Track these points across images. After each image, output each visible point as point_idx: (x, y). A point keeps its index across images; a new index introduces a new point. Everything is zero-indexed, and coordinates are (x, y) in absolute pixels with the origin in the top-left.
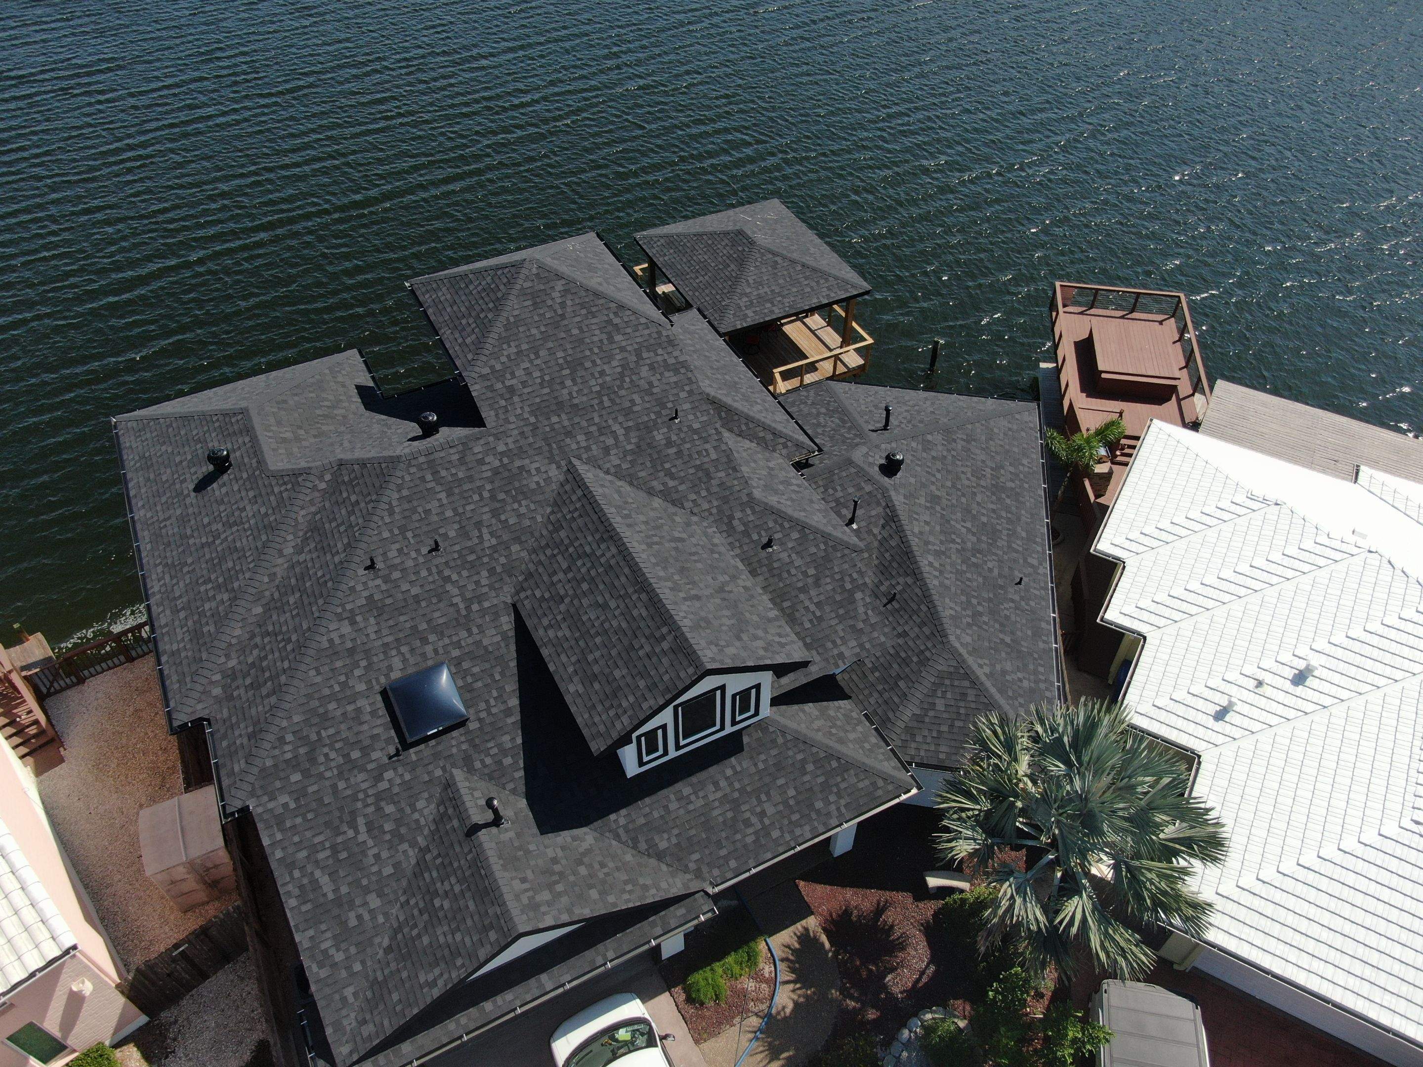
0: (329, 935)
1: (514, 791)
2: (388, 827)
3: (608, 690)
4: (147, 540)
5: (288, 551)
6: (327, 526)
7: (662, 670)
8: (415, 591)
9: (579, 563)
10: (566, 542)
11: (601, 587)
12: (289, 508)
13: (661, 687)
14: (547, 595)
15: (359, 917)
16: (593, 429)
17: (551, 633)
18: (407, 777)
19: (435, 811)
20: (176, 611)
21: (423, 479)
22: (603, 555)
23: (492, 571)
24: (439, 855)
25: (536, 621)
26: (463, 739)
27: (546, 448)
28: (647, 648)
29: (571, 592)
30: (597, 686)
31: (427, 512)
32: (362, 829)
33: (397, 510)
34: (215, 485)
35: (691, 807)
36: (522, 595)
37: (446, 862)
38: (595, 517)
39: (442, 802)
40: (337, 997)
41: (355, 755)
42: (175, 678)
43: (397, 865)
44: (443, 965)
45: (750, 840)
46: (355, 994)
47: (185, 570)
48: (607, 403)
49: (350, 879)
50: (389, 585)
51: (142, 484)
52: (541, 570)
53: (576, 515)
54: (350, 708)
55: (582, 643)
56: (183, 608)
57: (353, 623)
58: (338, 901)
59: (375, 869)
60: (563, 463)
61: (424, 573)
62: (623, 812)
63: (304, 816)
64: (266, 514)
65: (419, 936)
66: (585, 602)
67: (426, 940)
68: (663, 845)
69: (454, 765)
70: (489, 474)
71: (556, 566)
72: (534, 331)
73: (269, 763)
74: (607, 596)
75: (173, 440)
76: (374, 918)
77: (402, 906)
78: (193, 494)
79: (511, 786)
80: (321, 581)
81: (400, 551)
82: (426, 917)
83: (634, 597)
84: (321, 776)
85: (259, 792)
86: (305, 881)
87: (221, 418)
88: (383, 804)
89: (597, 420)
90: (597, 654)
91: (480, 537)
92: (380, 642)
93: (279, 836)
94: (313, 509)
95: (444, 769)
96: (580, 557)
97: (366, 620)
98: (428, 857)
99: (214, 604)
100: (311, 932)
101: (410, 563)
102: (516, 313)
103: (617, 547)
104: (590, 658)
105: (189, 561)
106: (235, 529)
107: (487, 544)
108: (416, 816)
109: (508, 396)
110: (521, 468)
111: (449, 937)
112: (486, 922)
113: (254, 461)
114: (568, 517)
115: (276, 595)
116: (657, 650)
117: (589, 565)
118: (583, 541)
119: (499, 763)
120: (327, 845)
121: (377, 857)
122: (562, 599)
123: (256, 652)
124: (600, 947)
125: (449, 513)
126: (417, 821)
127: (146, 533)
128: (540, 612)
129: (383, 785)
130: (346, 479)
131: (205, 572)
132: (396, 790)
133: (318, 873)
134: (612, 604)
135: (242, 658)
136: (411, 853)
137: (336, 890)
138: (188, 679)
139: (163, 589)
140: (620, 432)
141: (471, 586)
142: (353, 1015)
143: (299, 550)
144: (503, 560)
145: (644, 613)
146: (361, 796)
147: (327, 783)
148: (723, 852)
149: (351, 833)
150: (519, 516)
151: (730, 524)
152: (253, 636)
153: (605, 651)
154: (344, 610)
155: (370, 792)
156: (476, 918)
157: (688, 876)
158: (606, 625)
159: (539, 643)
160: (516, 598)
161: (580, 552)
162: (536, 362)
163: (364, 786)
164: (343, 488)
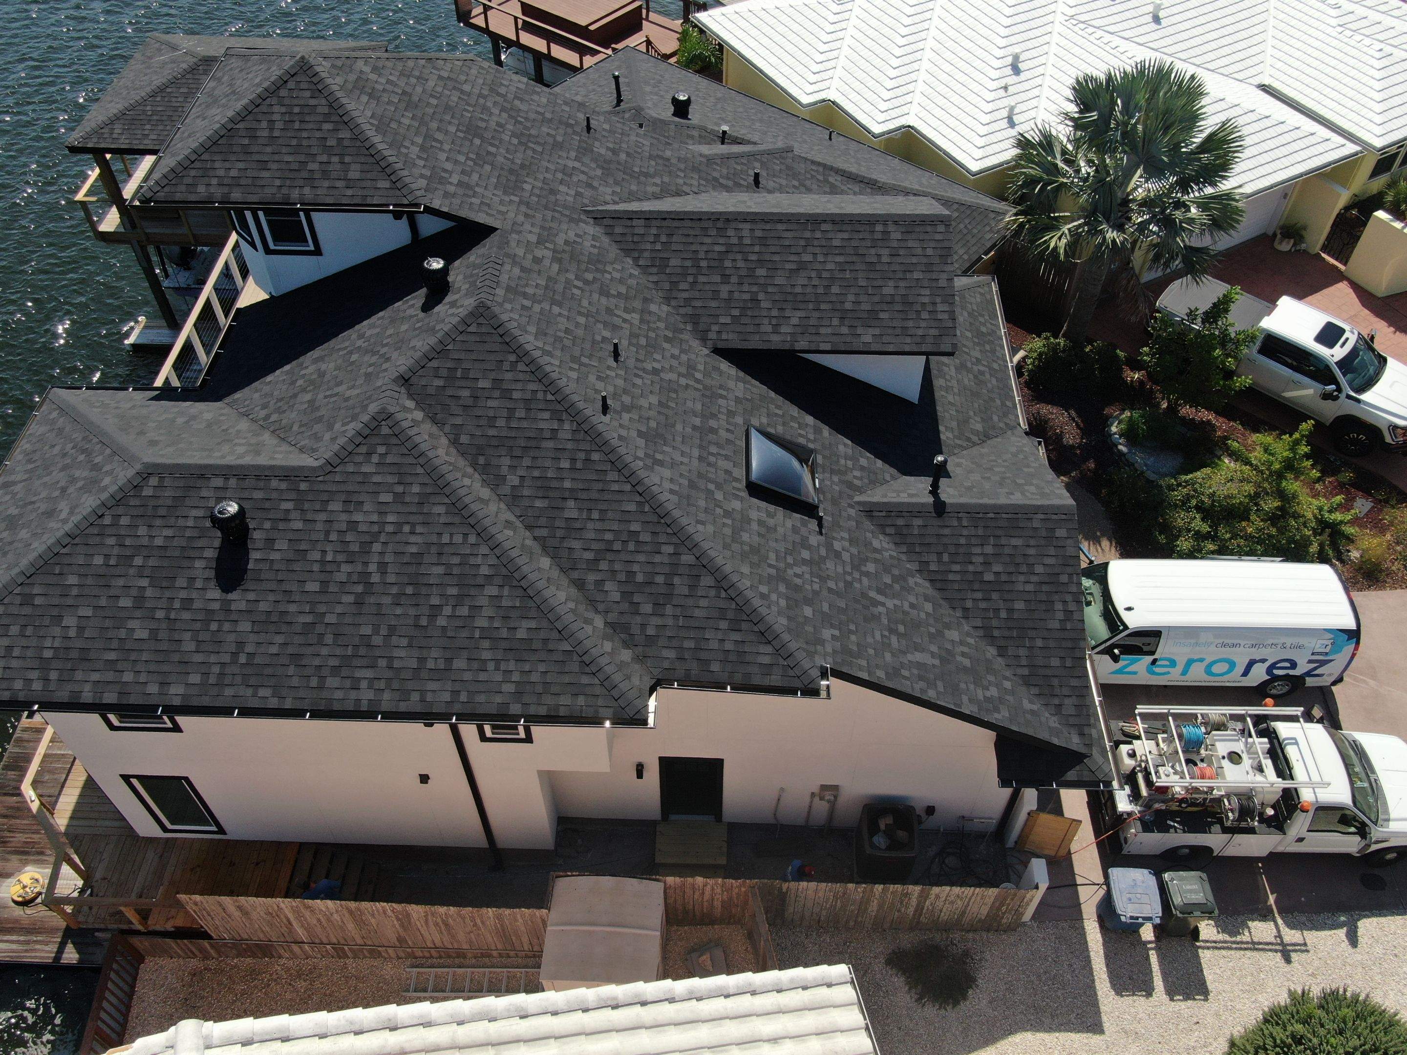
0: (971, 687)
1: (893, 478)
2: (888, 580)
3: (898, 307)
4: (249, 692)
5: (485, 493)
6: (492, 432)
7: (919, 251)
8: (654, 399)
9: (728, 264)
10: (688, 263)
11: (776, 258)
12: (422, 460)
13: (937, 260)
14: (736, 312)
15: (963, 654)
16: (560, 176)
17: (783, 329)
18: (845, 535)
19: (887, 539)
20: (443, 673)
21: (523, 307)
22: (741, 238)
23: (667, 339)
24: (940, 554)
25: (757, 337)
27: (556, 215)
28: (886, 252)
29: (755, 289)
30: (882, 315)
31: (567, 331)
32: (881, 598)
33: (547, 348)
34: (254, 555)
36: (712, 335)
37: (952, 549)
38: (689, 224)
39: (882, 527)
40: (1028, 716)
41: (806, 554)
42: (565, 700)
43: (927, 598)
44: (1056, 597)
47: (377, 640)
48: (539, 149)
49: (926, 638)
50: (635, 412)
51: (110, 676)
52: (698, 304)
53: (664, 239)
54: (755, 526)
55: (823, 307)
56: (449, 660)
57: (661, 463)
58: (943, 660)
59: (923, 615)
60: (583, 217)
61: (639, 381)
62: (941, 428)
63: (851, 632)
64: (399, 498)
65: (1010, 610)
66: (777, 281)
67: (1020, 605)
68: (979, 428)
69: (851, 497)
70: (556, 267)
71: (707, 287)
72: (406, 121)
73: (783, 621)
74: (793, 258)
75: (70, 601)
76: (968, 645)
77: (966, 618)
78: (230, 596)
79: (888, 478)
80: (579, 465)
81: (599, 378)
82: (995, 596)
83: (818, 235)
84: (816, 593)
85: (811, 648)
86: (915, 672)
87: (120, 510)
89: (552, 167)
90: (851, 298)
91: (625, 321)
92: (695, 462)
93: (863, 663)
94: (444, 441)
96: (721, 260)
97: (663, 452)
98: (933, 567)
99: (488, 612)
100: (965, 698)
101: (620, 382)
102: (369, 114)
103: (745, 221)
104: (848, 306)
105: (367, 630)
106: (377, 547)
107: (637, 322)
108: (885, 554)
109: (471, 193)
110: (566, 242)
111: (1034, 579)
112: (1044, 533)
113: (274, 483)
114: (658, 247)
115: (544, 532)
116: (895, 244)
117: (739, 257)
118: (705, 248)
119: (862, 468)
120: (887, 633)
121: (912, 606)
122: (755, 300)
123: (609, 586)
125: (582, 320)
126: (891, 557)
127: (229, 692)
128: (751, 329)
129: (846, 556)
130: (440, 383)
131: (412, 612)
132: (854, 551)
134: (807, 258)
135: (601, 607)
136: (919, 580)
137: (933, 655)
138: (585, 680)
139: (382, 685)
140: (577, 165)
141: (675, 363)
142: (1047, 715)
143: (494, 480)
144: (662, 325)
145: (846, 236)
146: (849, 578)
147: (825, 593)
149: (881, 609)
150: (621, 281)
151: (722, 185)
152: (580, 585)
153: (852, 290)
154: (640, 459)
155: (848, 569)
156: (1032, 542)
157: (1009, 432)
158: (825, 275)
159: (787, 347)
160: (710, 344)
161: (715, 256)
162: (447, 147)
163: (840, 569)
164: (450, 392)
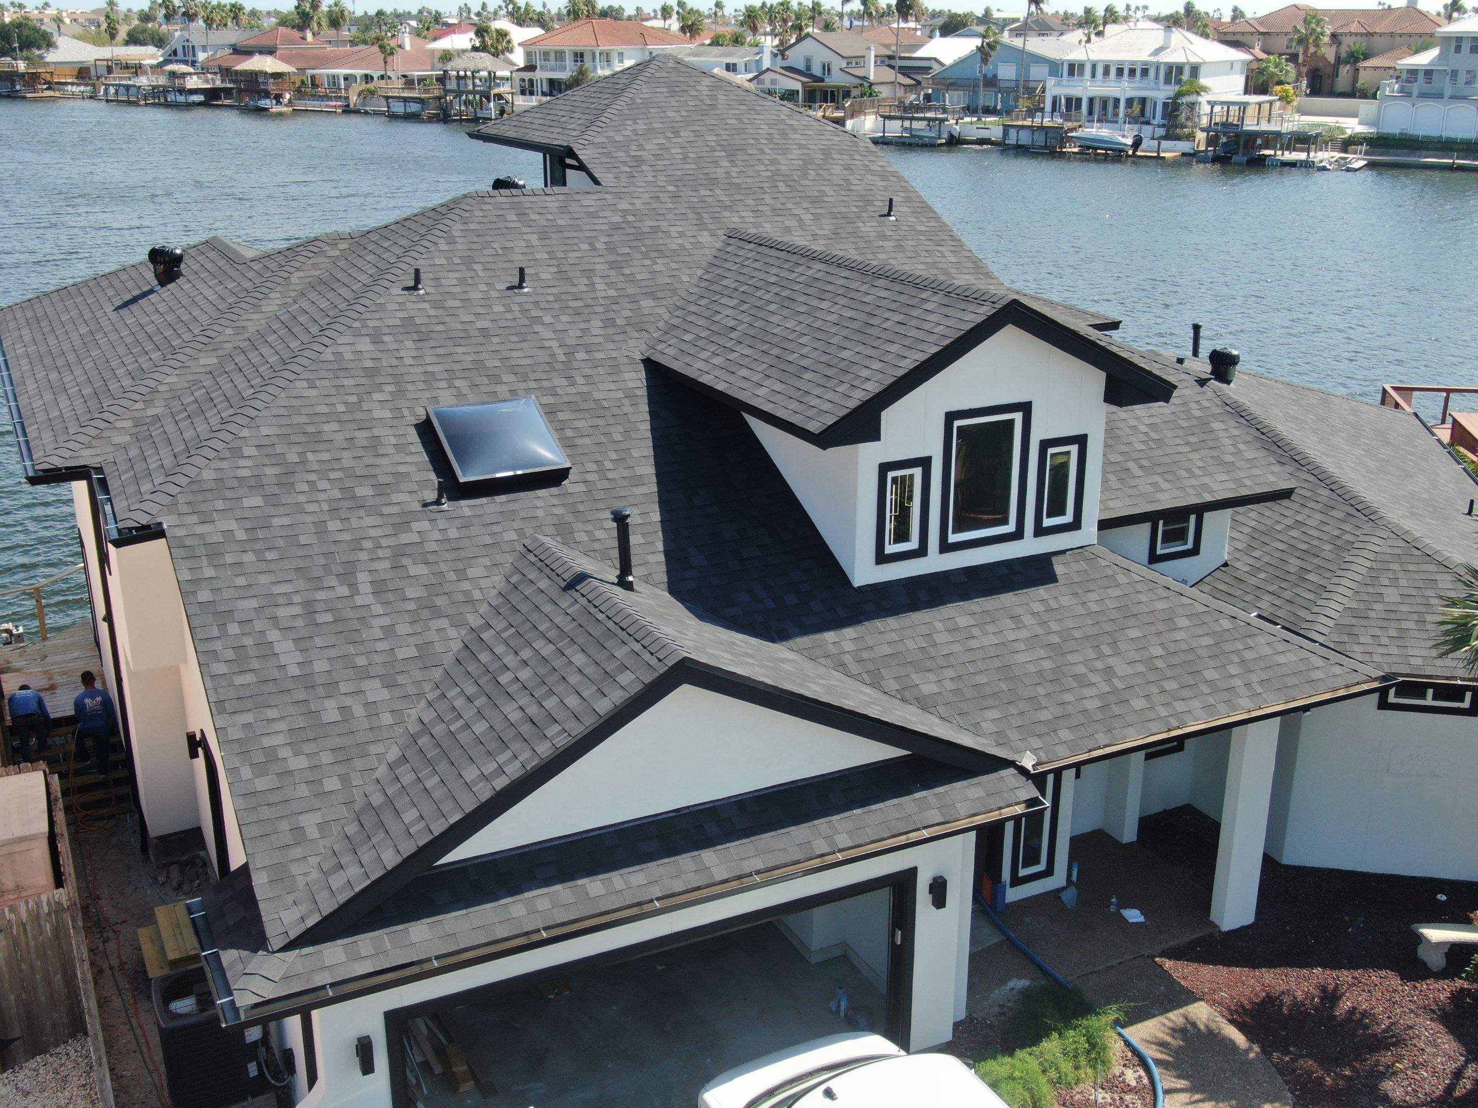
0: (282, 726)
2: (412, 592)
3: (831, 372)
8: (483, 324)
9: (759, 293)
10: (734, 285)
11: (802, 298)
14: (705, 334)
15: (345, 710)
16: (764, 208)
17: (717, 360)
18: (453, 533)
19: (502, 582)
21: (501, 217)
22: (801, 275)
24: (510, 626)
25: (687, 359)
26: (555, 501)
27: (692, 215)
28: (897, 318)
29: (748, 319)
30: (808, 375)
31: (508, 249)
32: (365, 588)
35: (974, 644)
36: (661, 347)
37: (525, 629)
38: (782, 254)
39: (515, 570)
40: (284, 825)
41: (364, 491)
43: (424, 647)
44: (517, 745)
45: (1092, 705)
46: (322, 826)
48: (784, 188)
49: (333, 653)
50: (440, 312)
52: (692, 318)
53: (748, 262)
54: (361, 434)
55: (774, 351)
57: (377, 341)
58: (307, 681)
59: (383, 646)
60: (720, 231)
61: (498, 308)
62: (849, 632)
63: (259, 553)
65: (466, 726)
66: (774, 318)
67: (480, 727)
68: (929, 688)
71: (718, 308)
72: (672, 114)
74: (814, 302)
76: (373, 715)
81: (461, 280)
82: (480, 701)
83: (863, 288)
84: (298, 508)
85: (184, 509)
88: (405, 561)
89: (769, 201)
90: (805, 350)
91: (591, 285)
92: (419, 370)
93: (209, 572)
95: (520, 532)
96: (759, 289)
97: (399, 341)
98: (487, 634)
100: (249, 718)
101: (476, 295)
102: (644, 96)
103: (825, 262)
104: (792, 357)
107: (601, 294)
108: (466, 586)
109: (633, 164)
110: (655, 228)
111: (532, 709)
114: (735, 267)
116: (916, 314)
117: (777, 289)
118: (763, 277)
120: (297, 599)
121: (389, 631)
122: (733, 328)
123: (200, 392)
124: (821, 824)
125: (542, 255)
126: (467, 593)
128: (693, 351)
129: (409, 537)
132: (431, 546)
133: (273, 635)
134: (825, 305)
136: (452, 633)
137: (305, 664)
140: (806, 216)
141: (575, 333)
142: (313, 860)
144: (627, 313)
146: (368, 544)
147: (309, 519)
148: (1045, 715)
149: (343, 591)
150: (653, 272)
153: (818, 344)
154: (365, 326)
155: (385, 542)
156: (589, 669)
158: (817, 324)
160: (649, 352)
161: (760, 285)
163: (375, 533)
